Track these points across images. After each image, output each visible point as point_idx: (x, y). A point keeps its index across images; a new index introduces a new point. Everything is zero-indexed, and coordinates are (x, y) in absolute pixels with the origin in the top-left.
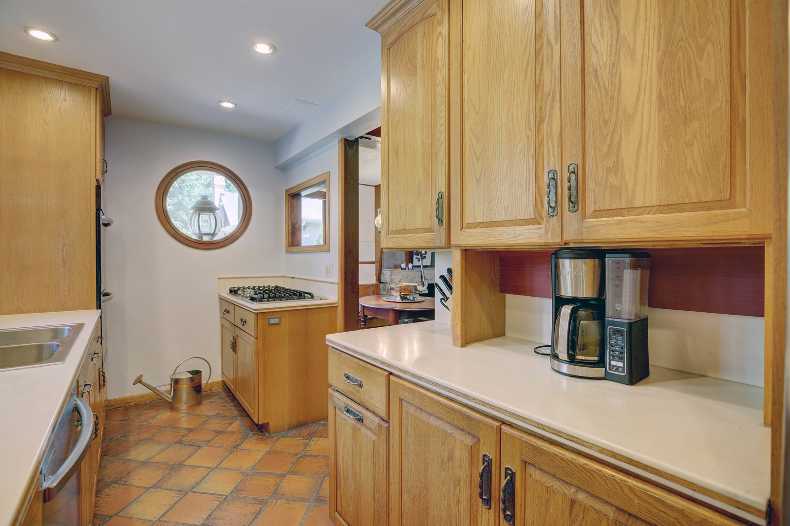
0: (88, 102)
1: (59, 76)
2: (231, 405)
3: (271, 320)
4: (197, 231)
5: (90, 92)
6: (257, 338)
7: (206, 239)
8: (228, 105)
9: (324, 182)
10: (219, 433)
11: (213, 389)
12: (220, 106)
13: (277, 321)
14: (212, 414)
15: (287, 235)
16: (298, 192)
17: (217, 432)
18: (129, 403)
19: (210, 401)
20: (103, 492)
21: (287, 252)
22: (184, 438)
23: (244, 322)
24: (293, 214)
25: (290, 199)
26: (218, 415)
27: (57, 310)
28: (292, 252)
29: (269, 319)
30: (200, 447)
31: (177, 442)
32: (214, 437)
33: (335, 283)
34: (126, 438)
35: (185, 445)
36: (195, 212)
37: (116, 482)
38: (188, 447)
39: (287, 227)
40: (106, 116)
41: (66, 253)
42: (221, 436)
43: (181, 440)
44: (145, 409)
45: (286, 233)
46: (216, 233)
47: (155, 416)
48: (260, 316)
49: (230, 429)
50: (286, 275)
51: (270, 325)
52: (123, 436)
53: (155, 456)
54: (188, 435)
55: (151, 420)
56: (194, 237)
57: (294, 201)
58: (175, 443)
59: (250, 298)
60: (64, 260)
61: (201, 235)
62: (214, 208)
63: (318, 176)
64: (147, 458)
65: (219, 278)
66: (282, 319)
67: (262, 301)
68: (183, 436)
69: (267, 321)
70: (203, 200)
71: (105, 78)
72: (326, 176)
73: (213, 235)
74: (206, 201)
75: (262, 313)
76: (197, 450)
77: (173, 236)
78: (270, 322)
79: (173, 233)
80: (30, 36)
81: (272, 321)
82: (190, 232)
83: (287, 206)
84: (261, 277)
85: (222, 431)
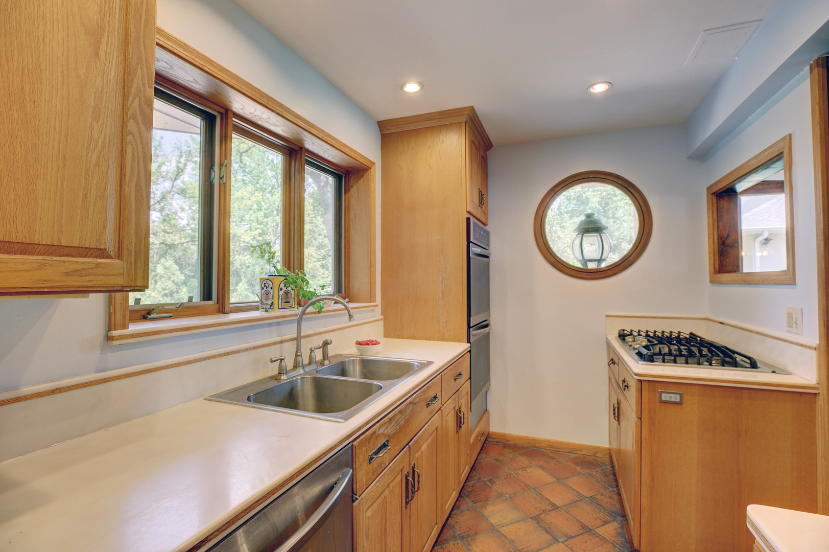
0: (459, 138)
1: (438, 121)
2: (613, 491)
3: (663, 395)
4: (580, 258)
5: (460, 127)
6: (640, 419)
7: (592, 266)
8: (599, 88)
9: (779, 157)
10: (587, 530)
11: (597, 455)
12: (591, 94)
13: (676, 398)
14: (585, 494)
15: (712, 255)
16: (729, 186)
17: (584, 527)
18: (508, 441)
19: (589, 471)
20: (448, 545)
21: (712, 281)
22: (543, 515)
23: (625, 386)
24: (721, 223)
25: (715, 201)
26: (592, 498)
27: (438, 340)
28: (720, 283)
29: (661, 392)
30: (556, 540)
31: (534, 518)
32: (578, 534)
33: (810, 347)
34: (491, 483)
35: (541, 527)
36: (578, 234)
37: (462, 538)
38: (544, 532)
39: (711, 243)
40: (489, 150)
41: (445, 286)
42: (586, 537)
43: (540, 516)
44: (521, 455)
45: (710, 253)
46: (603, 258)
47: (527, 468)
48: (645, 385)
49: (601, 531)
50: (712, 317)
51: (662, 402)
52: (489, 480)
53: (507, 525)
54: (549, 513)
55: (520, 472)
56: (579, 265)
57: (724, 203)
58: (531, 518)
59: (637, 351)
60: (443, 293)
61: (585, 261)
62: (599, 228)
63: (765, 151)
64: (498, 523)
65: (607, 316)
66: (685, 397)
67: (652, 361)
68: (543, 511)
69: (658, 395)
70: (588, 219)
71: (470, 109)
72: (781, 145)
73: (600, 261)
74: (591, 219)
75: (649, 381)
76: (552, 544)
77: (552, 264)
78: (663, 398)
79: (552, 262)
80: (405, 92)
81: (665, 397)
82: (572, 259)
83: (710, 211)
84: (668, 318)
85: (590, 530)
